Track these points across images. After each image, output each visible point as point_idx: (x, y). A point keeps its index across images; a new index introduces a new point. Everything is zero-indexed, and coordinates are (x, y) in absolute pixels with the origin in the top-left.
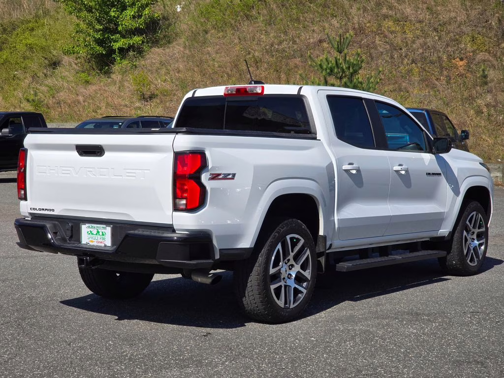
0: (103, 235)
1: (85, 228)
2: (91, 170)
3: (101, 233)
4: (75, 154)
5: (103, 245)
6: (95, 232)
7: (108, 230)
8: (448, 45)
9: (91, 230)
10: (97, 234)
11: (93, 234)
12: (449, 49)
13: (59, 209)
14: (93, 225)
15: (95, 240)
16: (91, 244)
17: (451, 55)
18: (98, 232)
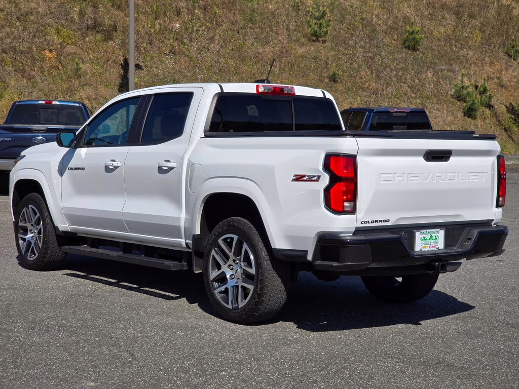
0: (436, 239)
1: (418, 235)
2: (440, 175)
3: (434, 238)
4: (421, 159)
5: (435, 249)
6: (428, 237)
7: (441, 234)
8: (35, 36)
9: (425, 236)
10: (430, 239)
11: (426, 240)
12: (36, 40)
13: (394, 219)
14: (428, 231)
15: (428, 245)
16: (423, 250)
17: (40, 47)
18: (431, 237)
